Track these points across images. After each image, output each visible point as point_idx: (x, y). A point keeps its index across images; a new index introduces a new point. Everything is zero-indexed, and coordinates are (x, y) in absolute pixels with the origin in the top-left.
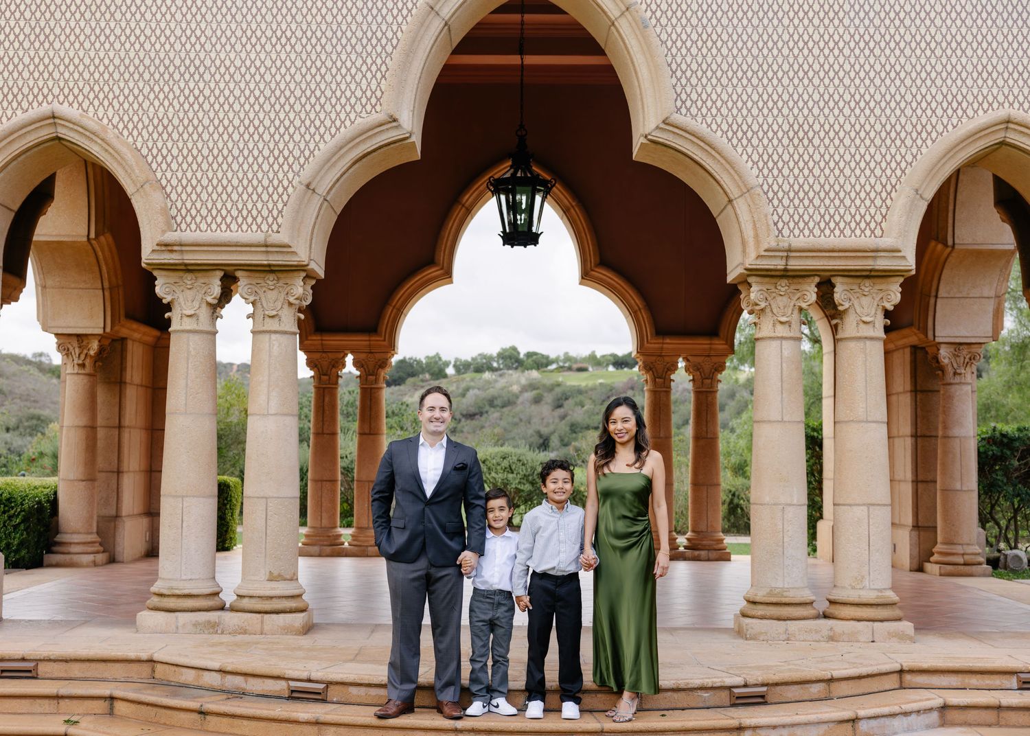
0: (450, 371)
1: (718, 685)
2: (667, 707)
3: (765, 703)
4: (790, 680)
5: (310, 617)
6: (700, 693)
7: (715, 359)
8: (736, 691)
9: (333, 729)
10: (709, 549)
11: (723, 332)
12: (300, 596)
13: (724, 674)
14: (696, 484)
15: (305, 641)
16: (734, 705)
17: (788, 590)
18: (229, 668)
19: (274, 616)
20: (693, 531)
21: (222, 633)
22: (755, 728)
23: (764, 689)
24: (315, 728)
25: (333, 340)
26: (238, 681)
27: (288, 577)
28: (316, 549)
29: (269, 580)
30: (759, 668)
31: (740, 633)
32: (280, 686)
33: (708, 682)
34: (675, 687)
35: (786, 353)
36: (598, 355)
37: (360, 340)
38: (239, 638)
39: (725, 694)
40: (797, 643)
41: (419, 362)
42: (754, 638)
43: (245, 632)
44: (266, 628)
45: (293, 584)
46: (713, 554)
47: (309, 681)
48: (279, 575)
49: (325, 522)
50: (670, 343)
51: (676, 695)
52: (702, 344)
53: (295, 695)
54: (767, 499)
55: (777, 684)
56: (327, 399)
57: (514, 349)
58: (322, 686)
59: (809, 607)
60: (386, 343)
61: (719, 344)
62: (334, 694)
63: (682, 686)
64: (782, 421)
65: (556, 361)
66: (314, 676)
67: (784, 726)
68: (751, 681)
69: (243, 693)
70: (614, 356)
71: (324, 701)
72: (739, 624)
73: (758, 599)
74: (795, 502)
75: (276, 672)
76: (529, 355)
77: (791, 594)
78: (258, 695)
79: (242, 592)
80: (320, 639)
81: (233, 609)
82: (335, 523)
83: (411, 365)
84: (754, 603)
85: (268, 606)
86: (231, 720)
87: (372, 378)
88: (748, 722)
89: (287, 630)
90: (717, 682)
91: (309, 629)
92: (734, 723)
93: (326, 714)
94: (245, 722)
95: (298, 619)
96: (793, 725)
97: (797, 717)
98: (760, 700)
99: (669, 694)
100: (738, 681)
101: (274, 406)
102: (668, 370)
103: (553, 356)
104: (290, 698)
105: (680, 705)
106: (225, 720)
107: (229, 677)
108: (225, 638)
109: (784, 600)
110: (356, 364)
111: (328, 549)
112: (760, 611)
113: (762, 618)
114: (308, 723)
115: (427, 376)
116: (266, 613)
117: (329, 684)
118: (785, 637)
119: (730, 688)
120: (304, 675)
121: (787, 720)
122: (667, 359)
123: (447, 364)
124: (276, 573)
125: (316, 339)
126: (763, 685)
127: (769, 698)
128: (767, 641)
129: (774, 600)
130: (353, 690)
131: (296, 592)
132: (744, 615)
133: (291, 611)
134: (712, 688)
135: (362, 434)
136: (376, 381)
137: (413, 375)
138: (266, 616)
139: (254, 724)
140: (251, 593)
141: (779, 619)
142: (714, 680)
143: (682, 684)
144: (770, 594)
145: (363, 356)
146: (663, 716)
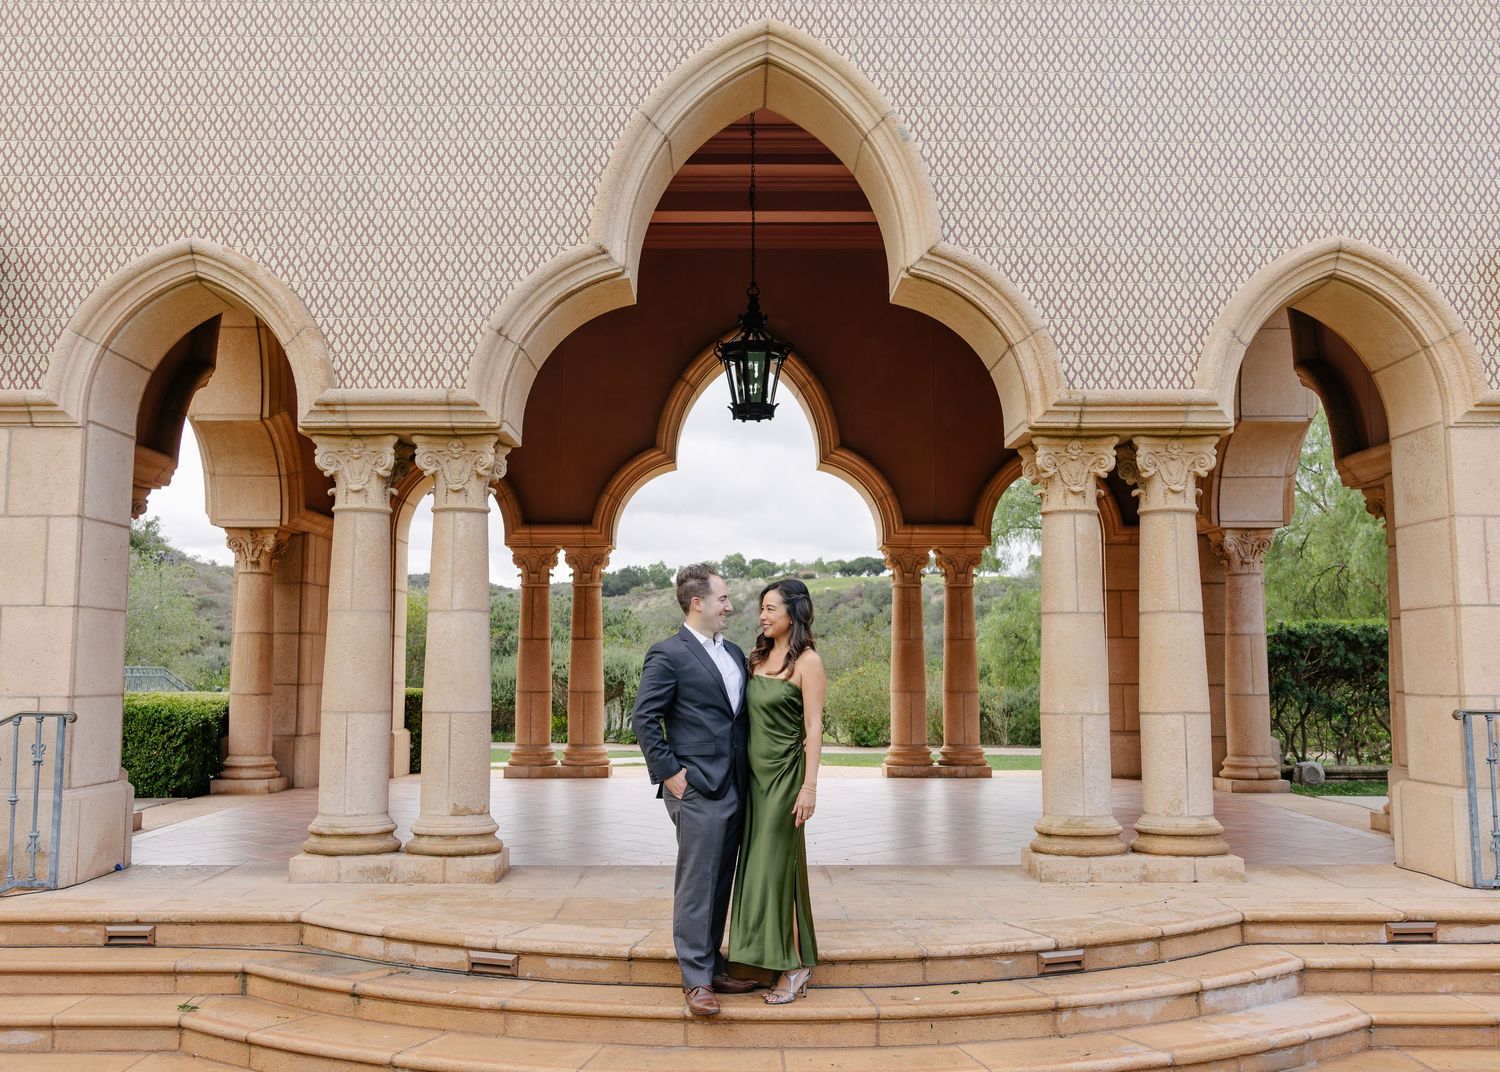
1: (1023, 948)
2: (959, 980)
3: (1081, 971)
4: (1112, 939)
5: (506, 859)
6: (1000, 960)
7: (969, 551)
8: (1045, 956)
9: (524, 1018)
10: (967, 764)
11: (979, 519)
12: (491, 834)
13: (1029, 934)
14: (952, 691)
15: (495, 892)
16: (1043, 975)
17: (1090, 818)
18: (393, 934)
19: (459, 860)
20: (949, 744)
21: (395, 882)
22: (1075, 1008)
23: (1080, 952)
24: (501, 1017)
25: (543, 534)
26: (404, 951)
27: (477, 810)
28: (524, 770)
29: (455, 815)
30: (1069, 923)
31: (1031, 872)
32: (458, 958)
33: (1010, 946)
34: (967, 953)
35: (1080, 529)
36: (825, 562)
37: (574, 533)
38: (416, 887)
39: (1031, 961)
40: (1105, 885)
41: (643, 571)
42: (1050, 879)
43: (423, 880)
44: (450, 874)
45: (483, 819)
46: (972, 770)
47: (495, 950)
48: (466, 809)
49: (535, 739)
50: (920, 533)
51: (969, 964)
52: (955, 534)
53: (479, 969)
54: (1062, 708)
55: (1095, 946)
56: (536, 600)
57: (739, 556)
58: (511, 957)
59: (1115, 840)
60: (601, 536)
61: (974, 534)
62: (527, 967)
63: (977, 952)
64: (1078, 612)
65: (782, 568)
66: (502, 944)
67: (1112, 1004)
68: (1064, 942)
69: (412, 966)
70: (841, 562)
71: (514, 977)
72: (1030, 862)
73: (1053, 830)
74: (1096, 711)
75: (453, 939)
76: (755, 562)
77: (1094, 823)
78: (430, 969)
79: (422, 830)
80: (516, 888)
81: (410, 852)
82: (546, 739)
83: (635, 574)
84: (1049, 835)
85: (451, 847)
86: (391, 1005)
87: (588, 575)
88: (1065, 1000)
89: (475, 877)
90: (1022, 944)
91: (503, 874)
92: (1049, 1002)
93: (515, 997)
94: (410, 1009)
95: (489, 863)
96: (1123, 1003)
97: (1128, 991)
98: (1075, 967)
99: (961, 962)
100: (1048, 943)
101: (459, 599)
102: (918, 563)
103: (779, 563)
104: (470, 973)
105: (974, 977)
106: (385, 1005)
107: (394, 945)
108: (397, 889)
109: (1086, 832)
110: (570, 560)
111: (538, 770)
112: (1056, 845)
113: (1059, 854)
114: (490, 1010)
115: (652, 585)
116: (449, 855)
117: (521, 954)
118: (1088, 877)
119: (1037, 953)
120: (489, 943)
121: (1116, 996)
122: (916, 551)
123: (671, 572)
124: (461, 806)
125: (523, 533)
126: (1078, 947)
127: (1087, 965)
128: (1067, 882)
129: (1074, 831)
130: (552, 963)
131: (487, 829)
132: (1036, 851)
133: (480, 853)
134: (1016, 954)
135: (575, 639)
136: (592, 579)
137: (637, 584)
138: (449, 860)
139: (422, 1010)
140: (431, 831)
141: (1080, 855)
142: (1018, 943)
143: (977, 949)
144: (1068, 824)
145: (576, 551)
146: (955, 993)
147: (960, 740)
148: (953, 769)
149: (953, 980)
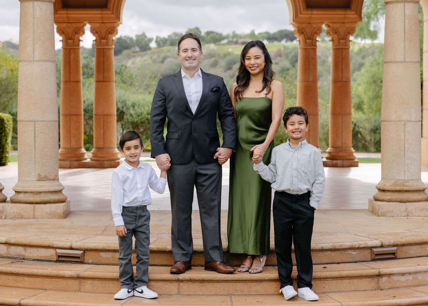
0: (153, 45)
1: (363, 246)
2: (327, 262)
3: (395, 258)
4: (413, 241)
5: (68, 206)
6: (350, 252)
7: (347, 25)
8: (375, 250)
9: (90, 282)
10: (343, 159)
11: (353, 6)
12: (60, 191)
13: (367, 239)
14: (335, 114)
15: (65, 222)
16: (373, 260)
17: (408, 181)
18: (12, 241)
19: (42, 206)
20: (332, 147)
21: (6, 218)
22: (390, 275)
23: (395, 248)
24: (77, 282)
25: (76, 14)
26: (20, 251)
27: (52, 178)
28: (67, 163)
29: (39, 180)
30: (390, 234)
31: (373, 211)
32: (50, 253)
33: (356, 244)
34: (332, 248)
35: (408, 12)
36: (256, 33)
37: (95, 14)
38: (18, 221)
39: (367, 253)
40: (414, 218)
41: (131, 39)
42: (383, 215)
43: (22, 217)
44: (37, 214)
45: (55, 183)
46: (347, 163)
47: (71, 248)
48: (46, 177)
49: (73, 144)
50: (316, 14)
51: (333, 254)
52: (339, 14)
53: (62, 259)
54: (393, 117)
55: (403, 245)
56: (72, 57)
57: (197, 29)
58: (80, 252)
59: (422, 193)
60: (113, 16)
61: (351, 14)
62: (89, 257)
63: (338, 247)
64: (405, 61)
65: (227, 37)
66: (75, 245)
67: (410, 274)
68: (386, 242)
69: (24, 259)
70: (267, 33)
71: (82, 263)
72: (373, 206)
73: (386, 188)
74: (413, 119)
75: (47, 243)
76: (208, 33)
77: (410, 184)
78: (34, 260)
79: (19, 189)
80: (76, 221)
81: (13, 201)
82: (80, 144)
83: (125, 41)
84: (384, 191)
85: (38, 198)
86: (15, 277)
87: (104, 41)
88: (384, 271)
89: (52, 215)
90: (362, 244)
91: (67, 214)
92: (375, 272)
93: (84, 271)
94: (26, 279)
95: (60, 208)
96: (416, 273)
97: (419, 267)
98: (392, 256)
99: (328, 253)
100: (377, 243)
101: (38, 55)
102: (315, 33)
103: (225, 34)
104: (57, 261)
105: (336, 261)
106: (11, 277)
107: (13, 248)
108: (8, 222)
109: (405, 188)
110: (94, 31)
111: (76, 163)
112: (388, 196)
113: (389, 201)
114: (71, 278)
115: (137, 49)
116: (37, 203)
117: (86, 251)
118: (405, 214)
119: (371, 248)
120: (68, 245)
121: (412, 269)
122: (314, 25)
123: (150, 40)
124: (43, 175)
125: (63, 13)
126: (394, 246)
127: (398, 255)
128: (393, 216)
129: (398, 188)
130: (103, 255)
131: (58, 188)
132: (376, 199)
133: (55, 202)
134: (359, 248)
135: (98, 81)
136: (107, 43)
137: (127, 47)
138: (37, 206)
139: (32, 279)
140: (25, 189)
141: (401, 202)
142: (360, 243)
143: (338, 245)
144: (395, 184)
145: (97, 25)
146: (324, 268)
147: (339, 144)
148: (335, 162)
149: (324, 262)
